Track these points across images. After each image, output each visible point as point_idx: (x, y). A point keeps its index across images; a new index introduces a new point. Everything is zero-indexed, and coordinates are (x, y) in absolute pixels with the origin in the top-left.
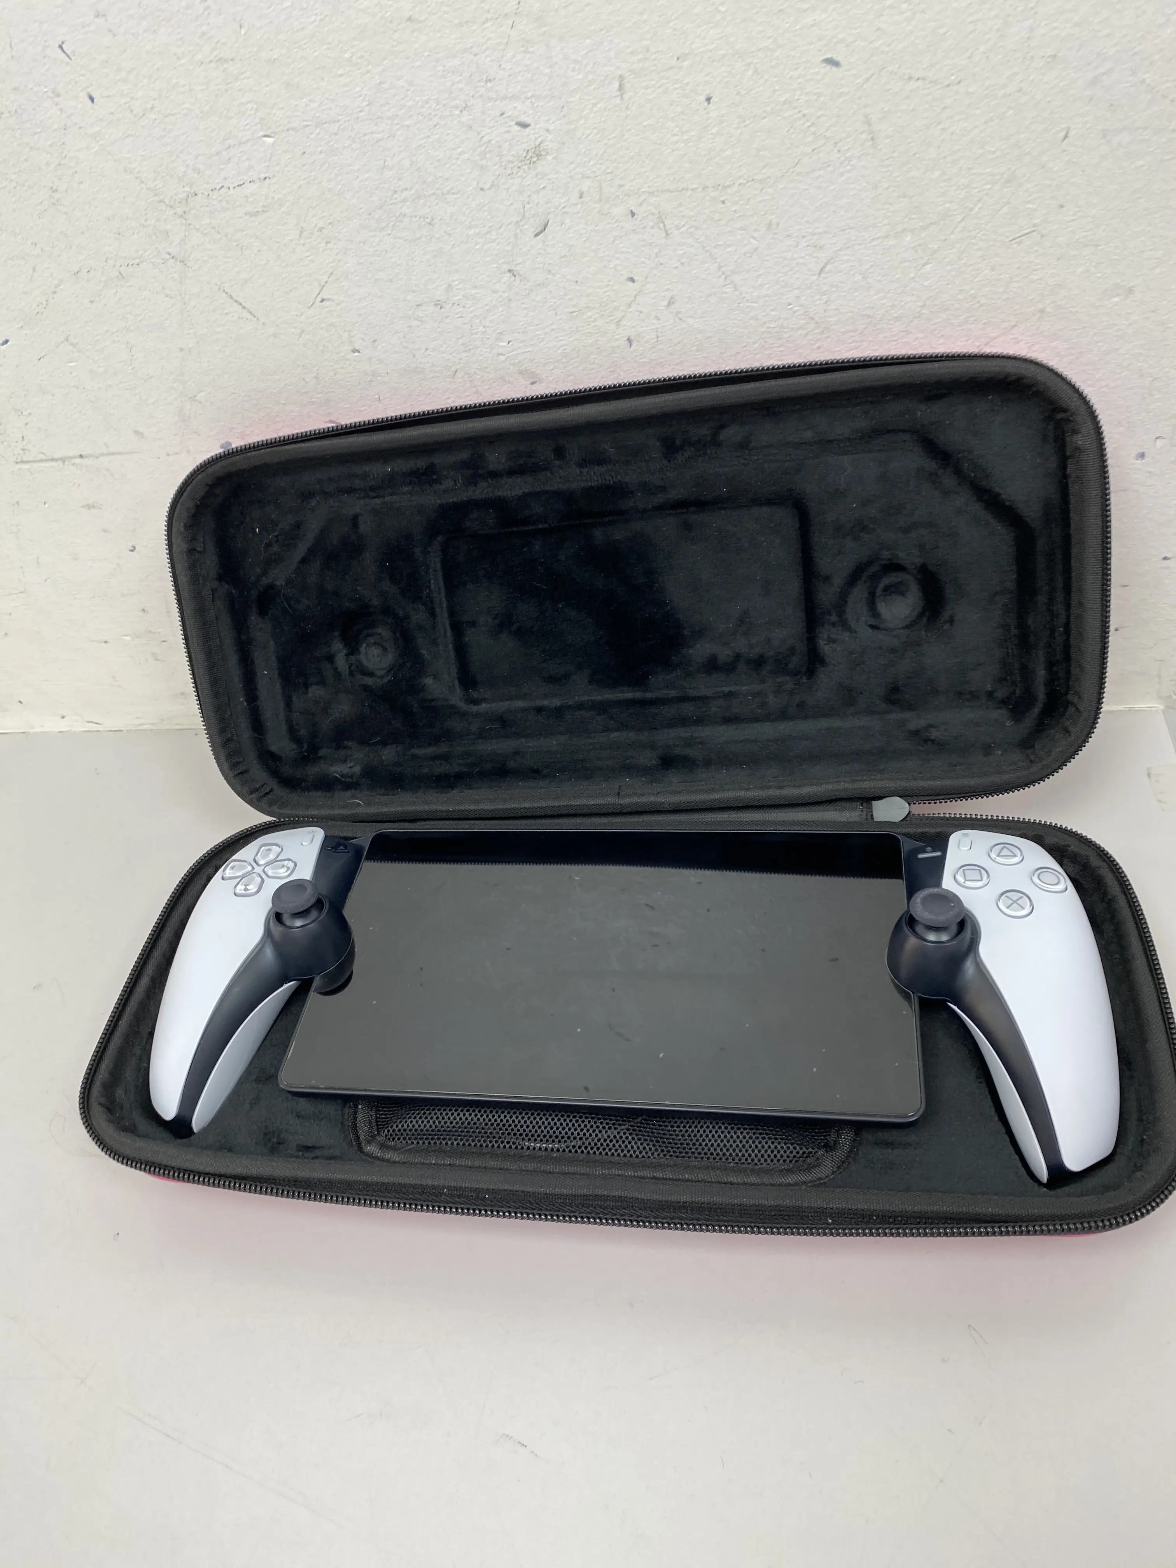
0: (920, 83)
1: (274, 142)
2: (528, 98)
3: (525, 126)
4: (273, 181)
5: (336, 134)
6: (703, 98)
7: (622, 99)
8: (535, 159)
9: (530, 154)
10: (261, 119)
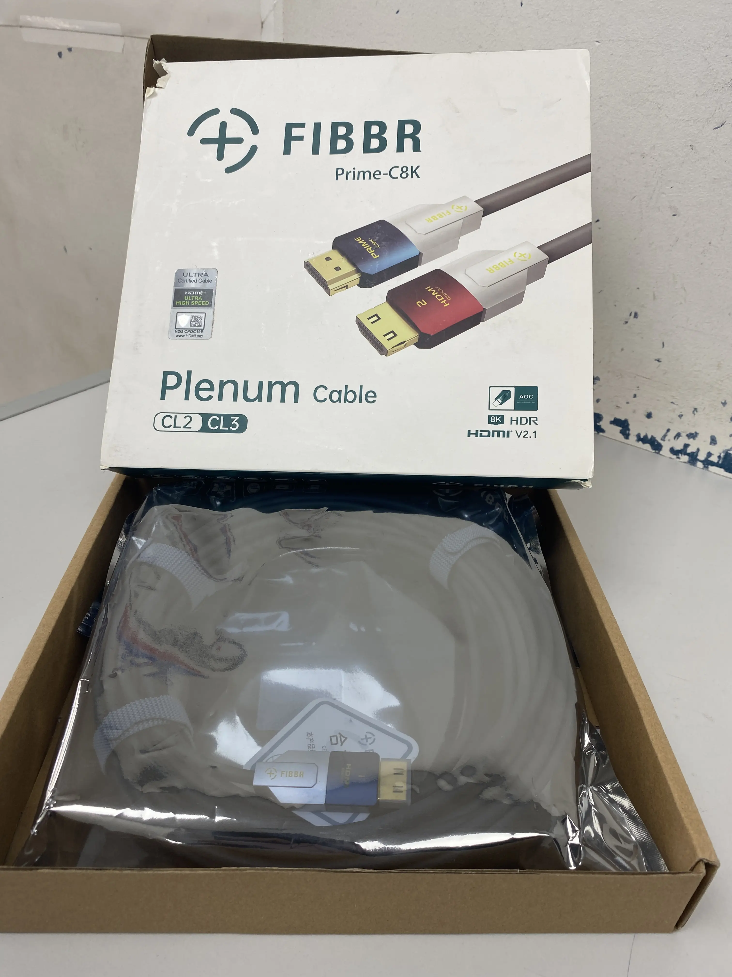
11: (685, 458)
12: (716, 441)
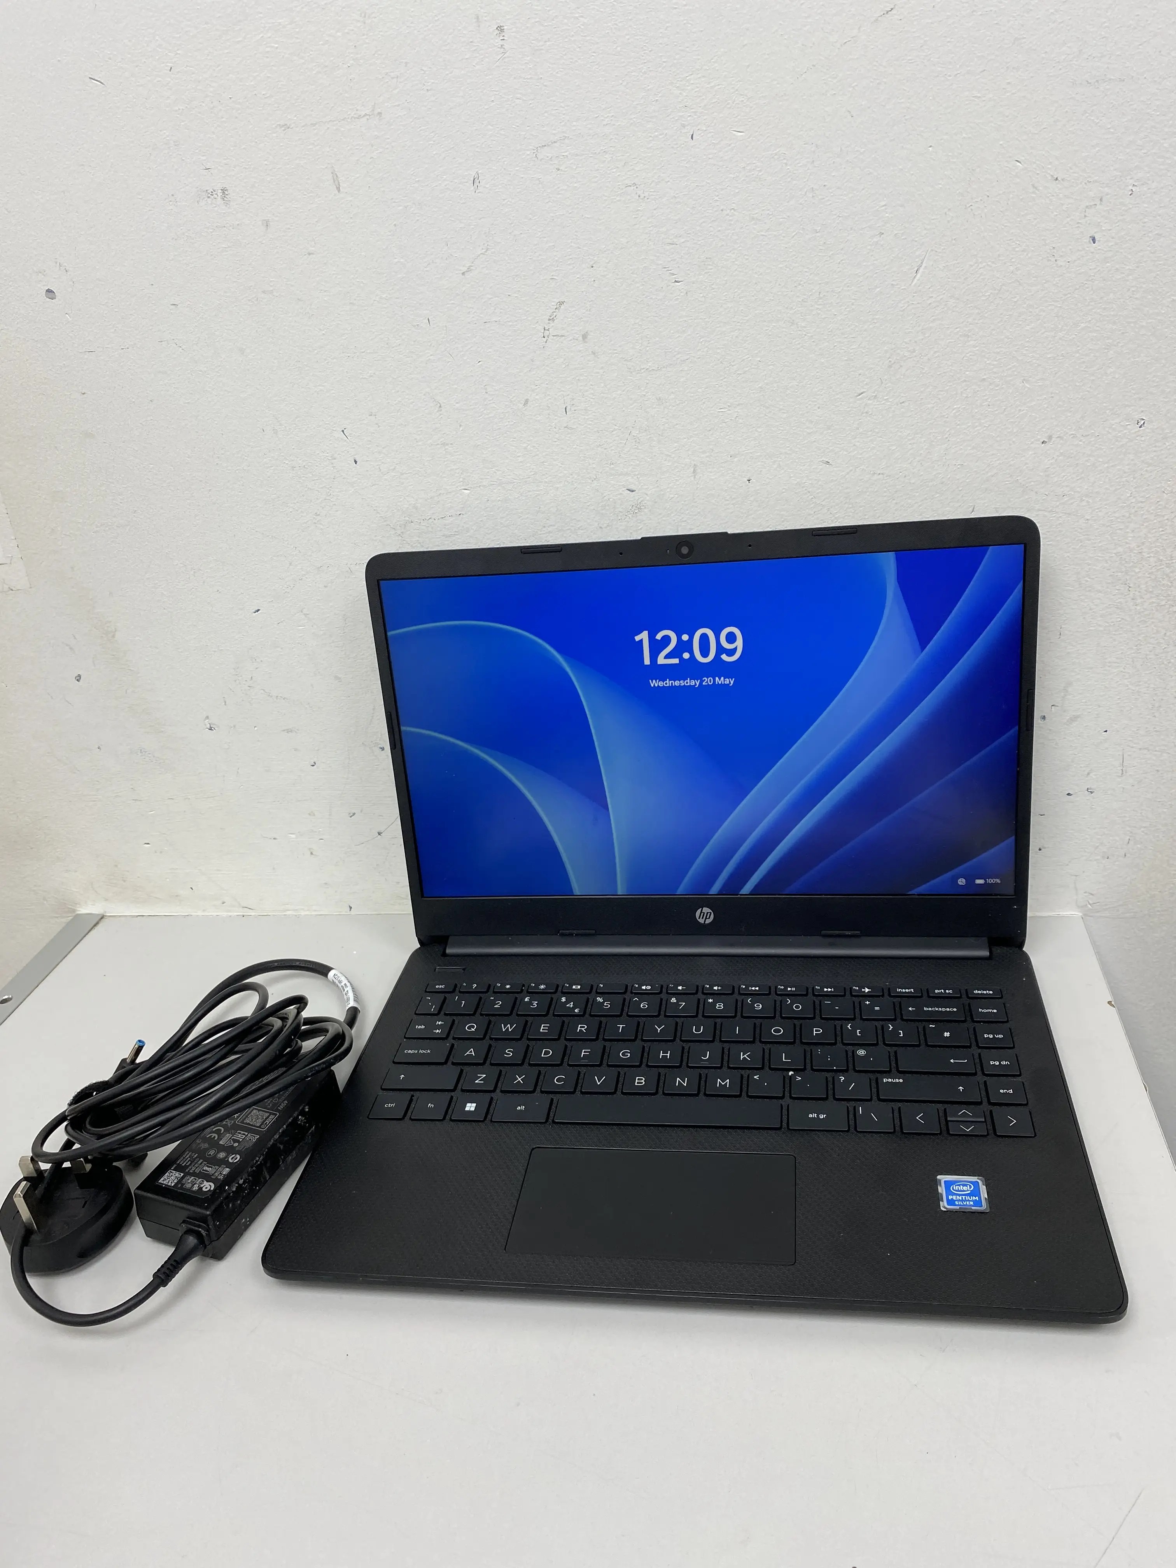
0: (881, 476)
1: (470, 493)
2: (635, 475)
3: (633, 491)
4: (464, 516)
5: (510, 490)
6: (746, 479)
7: (695, 477)
8: (636, 511)
9: (634, 508)
10: (464, 479)
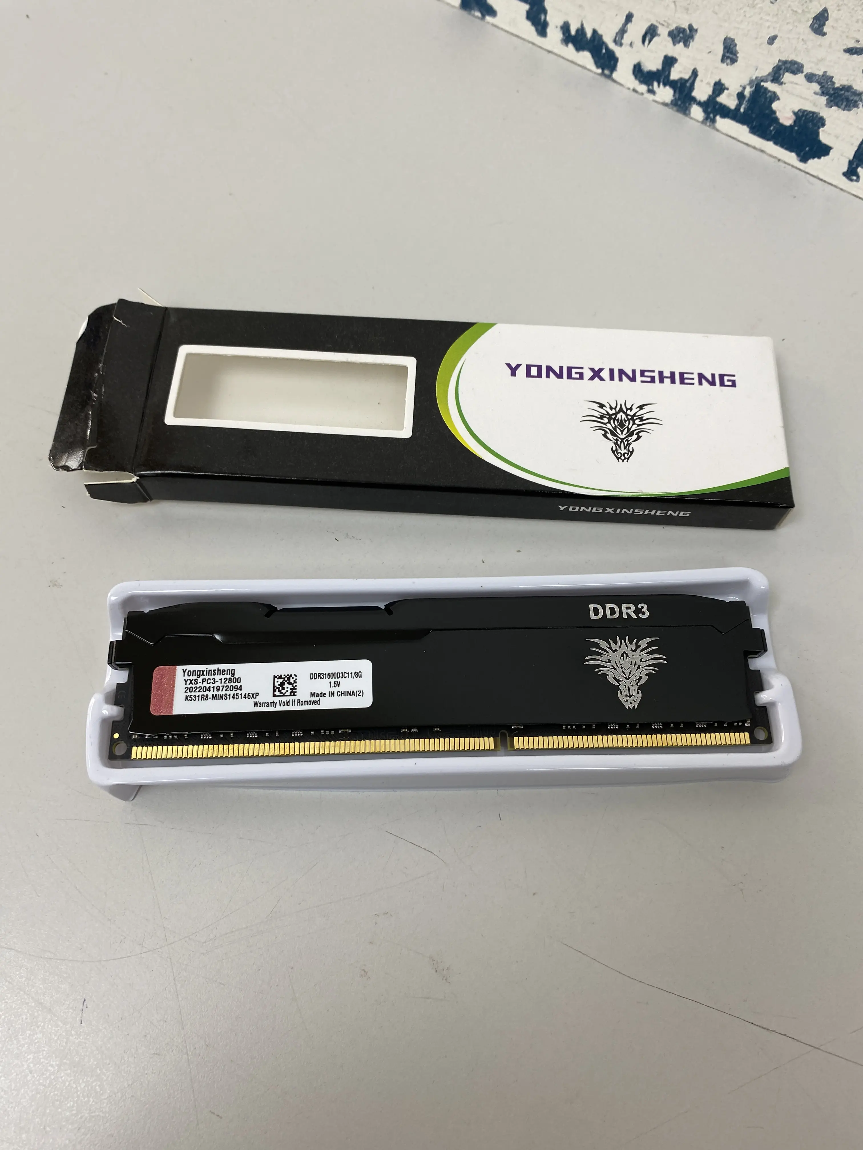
11: (665, 94)
12: (735, 53)
